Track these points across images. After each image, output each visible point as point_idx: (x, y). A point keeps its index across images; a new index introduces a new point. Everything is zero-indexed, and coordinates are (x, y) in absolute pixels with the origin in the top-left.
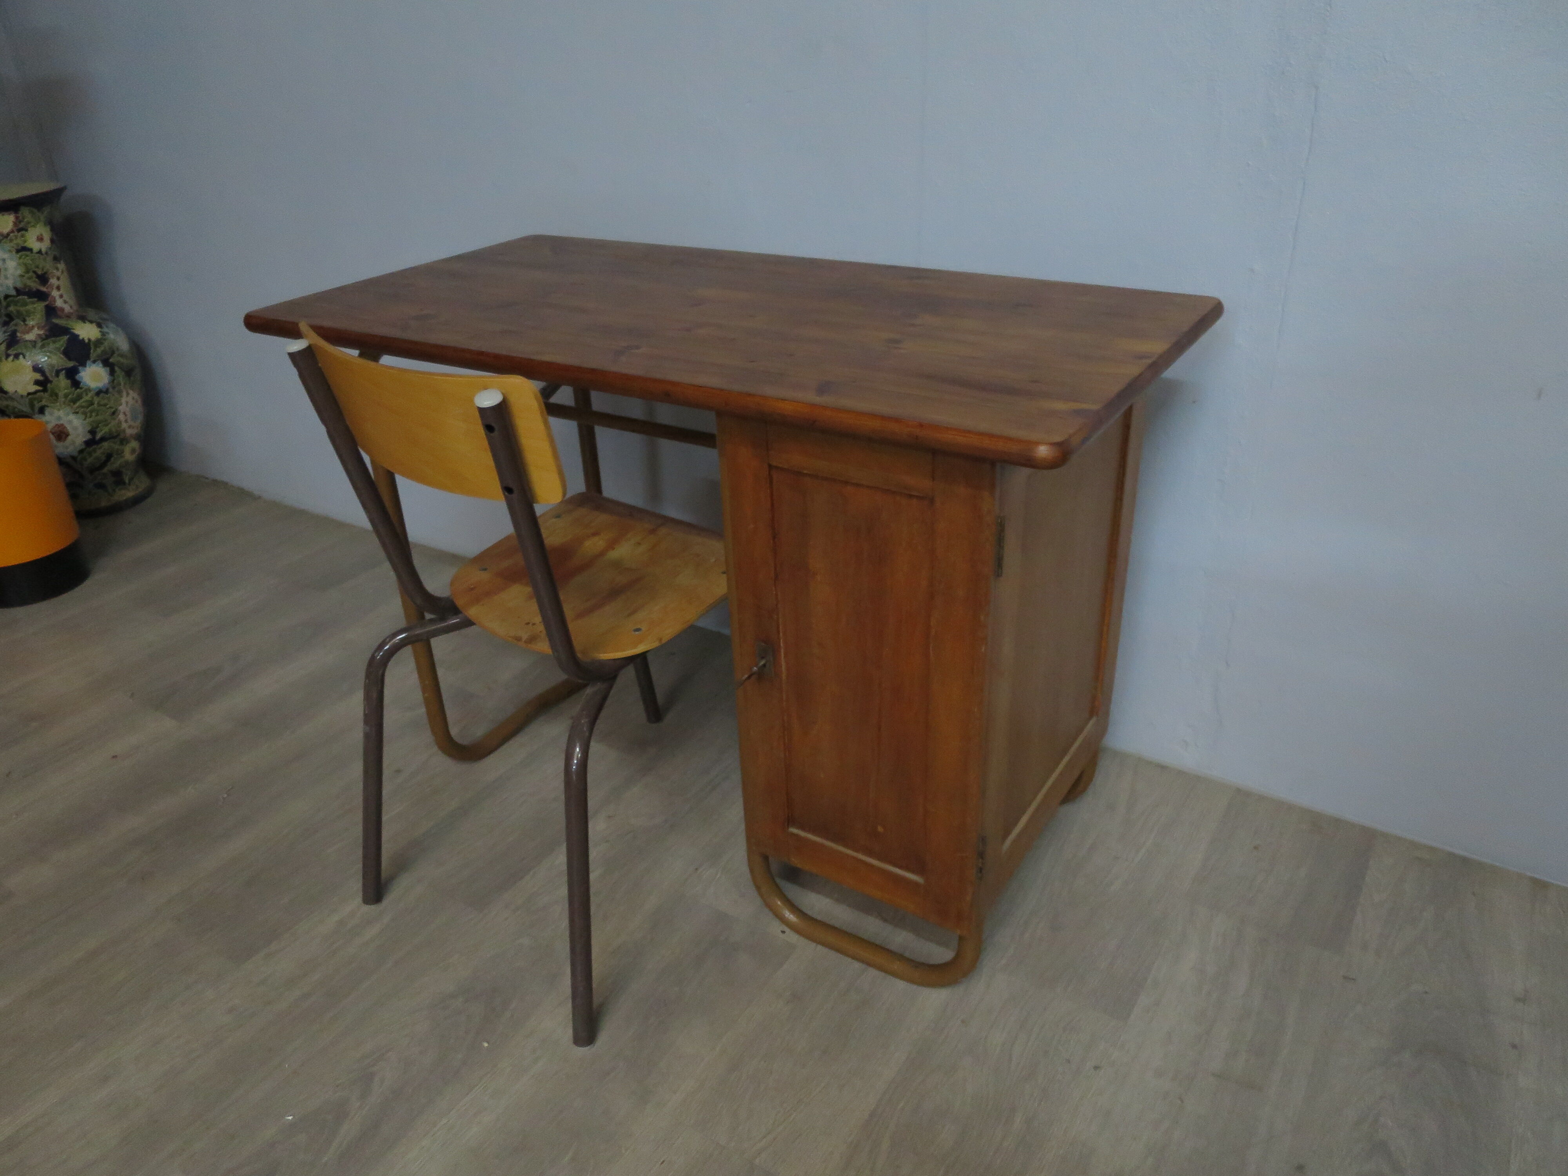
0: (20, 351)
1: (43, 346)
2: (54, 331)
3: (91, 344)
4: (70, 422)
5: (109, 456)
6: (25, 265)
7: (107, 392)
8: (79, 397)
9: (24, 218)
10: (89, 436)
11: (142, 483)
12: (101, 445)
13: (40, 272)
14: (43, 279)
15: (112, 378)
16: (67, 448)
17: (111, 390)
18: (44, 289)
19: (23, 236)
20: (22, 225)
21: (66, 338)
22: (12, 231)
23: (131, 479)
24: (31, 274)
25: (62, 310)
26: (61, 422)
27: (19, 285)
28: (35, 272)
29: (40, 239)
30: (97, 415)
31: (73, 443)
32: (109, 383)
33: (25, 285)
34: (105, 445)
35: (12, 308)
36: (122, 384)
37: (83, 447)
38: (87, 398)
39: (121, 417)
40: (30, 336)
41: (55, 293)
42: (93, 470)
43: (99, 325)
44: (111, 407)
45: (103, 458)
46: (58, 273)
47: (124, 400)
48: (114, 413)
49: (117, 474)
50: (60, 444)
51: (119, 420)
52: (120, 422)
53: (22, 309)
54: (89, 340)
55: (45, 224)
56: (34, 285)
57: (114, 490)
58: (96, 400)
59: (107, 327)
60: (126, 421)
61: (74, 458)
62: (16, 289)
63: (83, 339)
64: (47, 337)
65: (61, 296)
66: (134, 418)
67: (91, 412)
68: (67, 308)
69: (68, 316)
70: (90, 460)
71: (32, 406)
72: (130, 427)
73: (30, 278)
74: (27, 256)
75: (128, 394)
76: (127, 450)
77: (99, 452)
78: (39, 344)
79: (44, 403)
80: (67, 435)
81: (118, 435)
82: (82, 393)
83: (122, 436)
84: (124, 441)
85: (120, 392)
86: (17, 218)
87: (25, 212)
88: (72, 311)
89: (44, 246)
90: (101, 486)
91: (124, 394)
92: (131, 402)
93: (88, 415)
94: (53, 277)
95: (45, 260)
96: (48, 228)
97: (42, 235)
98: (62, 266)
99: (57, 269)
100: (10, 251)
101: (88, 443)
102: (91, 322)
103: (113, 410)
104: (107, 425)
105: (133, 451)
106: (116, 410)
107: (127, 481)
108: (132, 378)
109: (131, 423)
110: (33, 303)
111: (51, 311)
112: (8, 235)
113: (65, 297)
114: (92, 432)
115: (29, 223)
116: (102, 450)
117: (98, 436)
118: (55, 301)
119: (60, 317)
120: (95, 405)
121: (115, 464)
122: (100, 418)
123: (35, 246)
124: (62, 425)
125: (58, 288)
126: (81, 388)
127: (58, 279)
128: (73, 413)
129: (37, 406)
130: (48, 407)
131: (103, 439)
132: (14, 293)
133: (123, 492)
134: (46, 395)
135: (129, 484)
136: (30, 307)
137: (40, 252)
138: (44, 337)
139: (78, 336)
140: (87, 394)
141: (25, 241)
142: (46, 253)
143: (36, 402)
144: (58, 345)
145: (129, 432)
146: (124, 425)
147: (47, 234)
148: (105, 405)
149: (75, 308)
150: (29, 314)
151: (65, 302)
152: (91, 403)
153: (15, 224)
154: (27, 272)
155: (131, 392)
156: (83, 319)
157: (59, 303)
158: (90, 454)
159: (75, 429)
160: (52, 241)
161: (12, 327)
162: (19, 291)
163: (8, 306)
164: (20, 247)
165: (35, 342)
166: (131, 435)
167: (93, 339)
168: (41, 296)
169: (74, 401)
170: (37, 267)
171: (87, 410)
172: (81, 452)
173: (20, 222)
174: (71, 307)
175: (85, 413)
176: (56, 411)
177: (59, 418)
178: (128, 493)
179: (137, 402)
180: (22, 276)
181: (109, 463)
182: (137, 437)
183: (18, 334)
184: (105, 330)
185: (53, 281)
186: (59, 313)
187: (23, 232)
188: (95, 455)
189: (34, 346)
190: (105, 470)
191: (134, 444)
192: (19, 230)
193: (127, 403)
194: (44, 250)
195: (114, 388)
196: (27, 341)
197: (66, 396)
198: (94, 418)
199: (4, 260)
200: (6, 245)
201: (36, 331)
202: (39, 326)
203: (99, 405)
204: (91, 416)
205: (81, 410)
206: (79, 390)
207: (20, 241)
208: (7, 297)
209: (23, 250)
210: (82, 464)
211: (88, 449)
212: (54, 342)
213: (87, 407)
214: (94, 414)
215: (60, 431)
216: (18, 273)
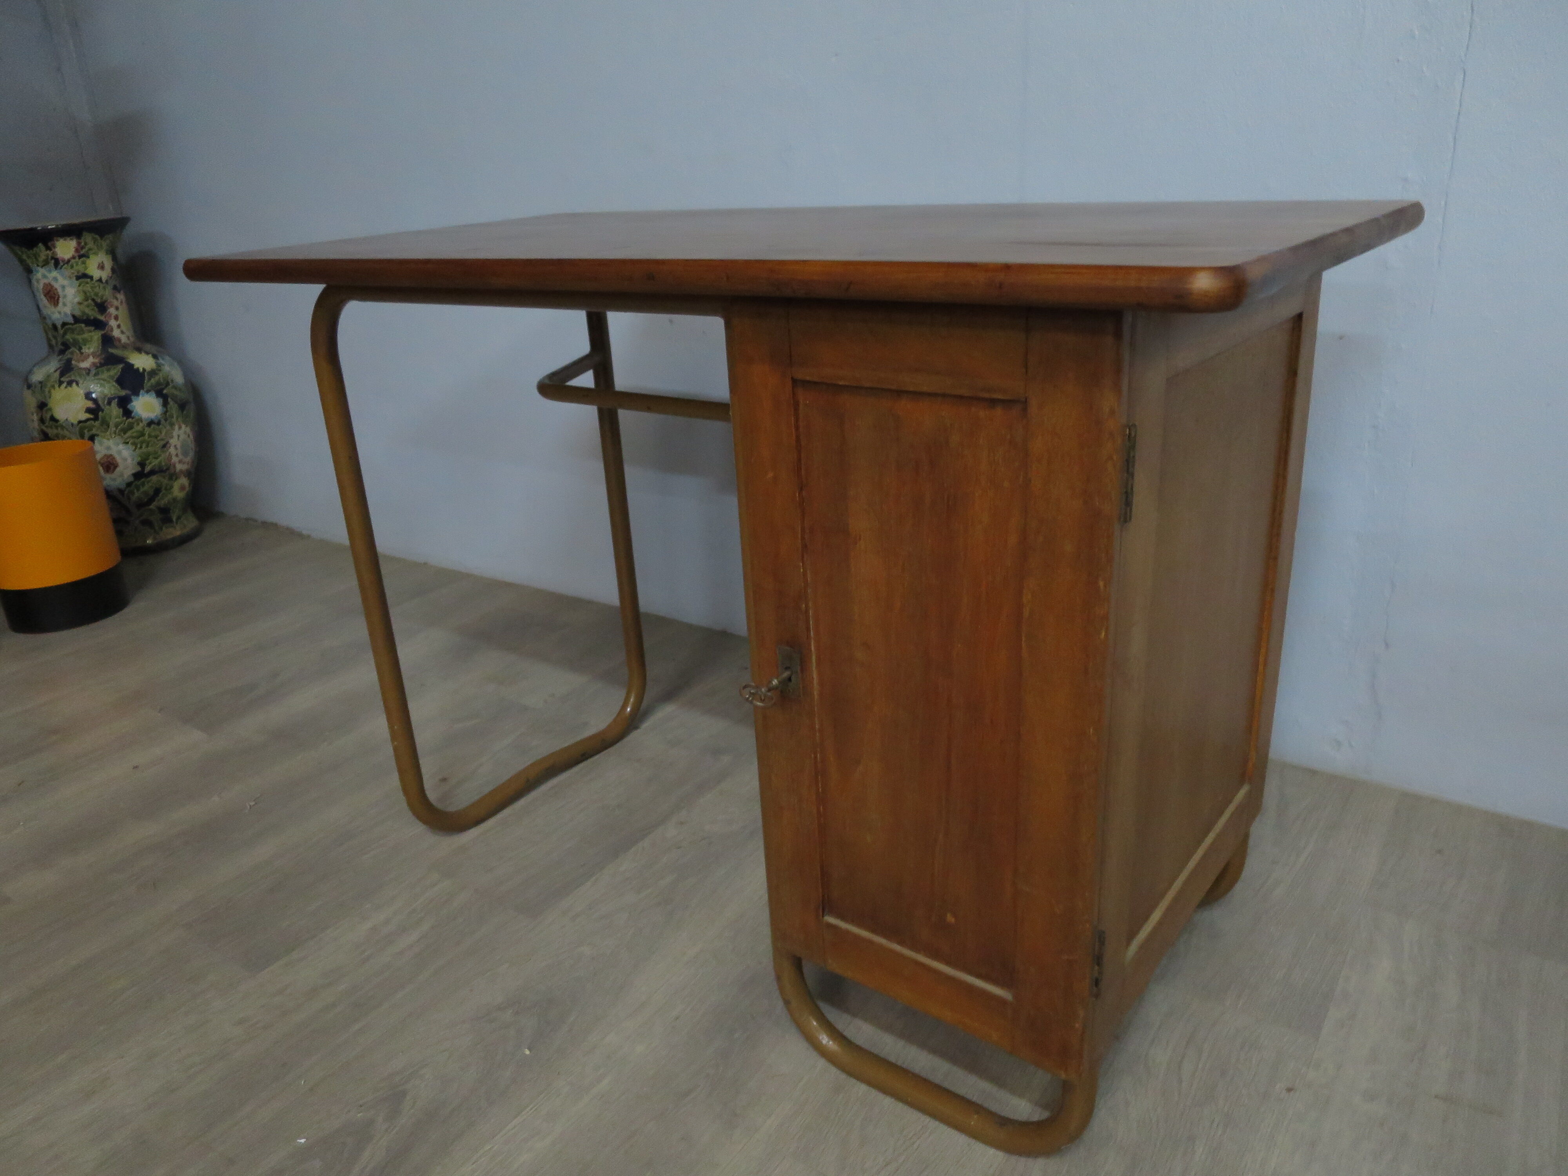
0: (73, 378)
1: (96, 374)
2: (110, 360)
3: (146, 373)
4: (119, 452)
5: (157, 491)
6: (85, 292)
7: (159, 423)
8: (130, 427)
9: (86, 244)
10: (139, 469)
11: (190, 523)
12: (149, 479)
13: (99, 301)
14: (102, 307)
15: (165, 409)
16: (114, 480)
17: (163, 421)
18: (102, 318)
19: (84, 263)
20: (83, 251)
21: (121, 366)
22: (74, 258)
23: (179, 518)
24: (90, 302)
25: (119, 340)
26: (110, 452)
27: (77, 313)
28: (93, 300)
29: (101, 267)
30: (147, 446)
31: (122, 475)
32: (161, 414)
33: (84, 313)
34: (154, 478)
35: (69, 337)
36: (175, 416)
37: (132, 479)
38: (139, 428)
39: (172, 450)
40: (85, 365)
41: (113, 323)
42: (140, 505)
43: (155, 357)
44: (162, 440)
45: (151, 492)
46: (116, 303)
47: (175, 433)
48: (164, 446)
49: (165, 511)
50: (108, 476)
51: (170, 453)
52: (170, 455)
53: (79, 338)
54: (144, 370)
55: (107, 253)
56: (93, 313)
57: (161, 529)
58: (147, 431)
59: (163, 359)
60: (177, 455)
61: (121, 491)
62: (74, 316)
63: (138, 369)
64: (102, 365)
65: (119, 326)
66: (185, 454)
67: (142, 443)
68: (124, 339)
69: (125, 347)
70: (137, 494)
71: (82, 435)
72: (180, 462)
73: (88, 306)
74: (87, 283)
75: (180, 428)
76: (176, 485)
77: (148, 486)
78: (93, 372)
79: (94, 431)
80: (116, 466)
81: (168, 469)
82: (133, 423)
83: (172, 471)
84: (173, 476)
85: (172, 425)
86: (79, 243)
87: (88, 238)
88: (128, 342)
89: (105, 274)
90: (147, 523)
91: (177, 427)
92: (182, 437)
93: (139, 446)
94: (112, 306)
95: (104, 288)
96: (110, 257)
97: (102, 263)
98: (121, 296)
99: (117, 299)
100: (70, 278)
101: (138, 476)
102: (147, 353)
103: (162, 443)
104: (156, 458)
105: (182, 488)
106: (168, 443)
107: (174, 519)
108: (185, 412)
109: (181, 457)
110: (90, 331)
111: (108, 340)
112: (69, 261)
113: (123, 328)
114: (142, 464)
115: (90, 249)
116: (150, 484)
117: (148, 469)
118: (112, 330)
119: (116, 347)
120: (146, 437)
121: (162, 501)
122: (150, 450)
123: (96, 273)
124: (111, 455)
125: (116, 318)
126: (133, 418)
127: (117, 308)
128: (124, 443)
129: (87, 434)
130: (98, 435)
131: (152, 472)
132: (70, 320)
133: (170, 530)
134: (97, 423)
135: (177, 523)
136: (86, 336)
137: (100, 280)
138: (98, 365)
139: (133, 365)
140: (138, 424)
141: (86, 268)
142: (107, 282)
143: (86, 431)
144: (112, 373)
145: (179, 467)
146: (175, 459)
147: (108, 264)
148: (156, 437)
149: (132, 339)
150: (85, 342)
151: (122, 332)
152: (142, 434)
153: (77, 250)
154: (86, 299)
155: (183, 426)
156: (139, 350)
157: (116, 333)
158: (138, 488)
159: (125, 460)
160: (113, 270)
161: (68, 355)
162: (76, 319)
163: (65, 334)
164: (80, 274)
165: (89, 370)
166: (181, 471)
167: (148, 369)
168: (98, 325)
169: (125, 431)
170: (97, 295)
171: (137, 441)
172: (129, 485)
173: (82, 248)
174: (128, 338)
175: (134, 444)
176: (105, 441)
177: (108, 448)
178: (175, 532)
179: (189, 436)
180: (80, 303)
181: (157, 499)
182: (188, 474)
183: (73, 362)
184: (161, 361)
185: (112, 311)
186: (117, 343)
187: (84, 259)
188: (142, 490)
189: (88, 374)
190: (152, 507)
191: (184, 481)
192: (80, 257)
193: (179, 436)
194: (104, 280)
195: (166, 420)
196: (81, 368)
197: (117, 426)
198: (144, 450)
199: (63, 287)
200: (67, 271)
201: (91, 360)
202: (94, 355)
203: (150, 436)
204: (141, 447)
205: (131, 441)
206: (130, 420)
207: (81, 268)
208: (64, 324)
209: (83, 277)
210: (129, 499)
211: (139, 483)
212: (108, 370)
213: (138, 437)
214: (144, 445)
215: (109, 462)
216: (77, 300)
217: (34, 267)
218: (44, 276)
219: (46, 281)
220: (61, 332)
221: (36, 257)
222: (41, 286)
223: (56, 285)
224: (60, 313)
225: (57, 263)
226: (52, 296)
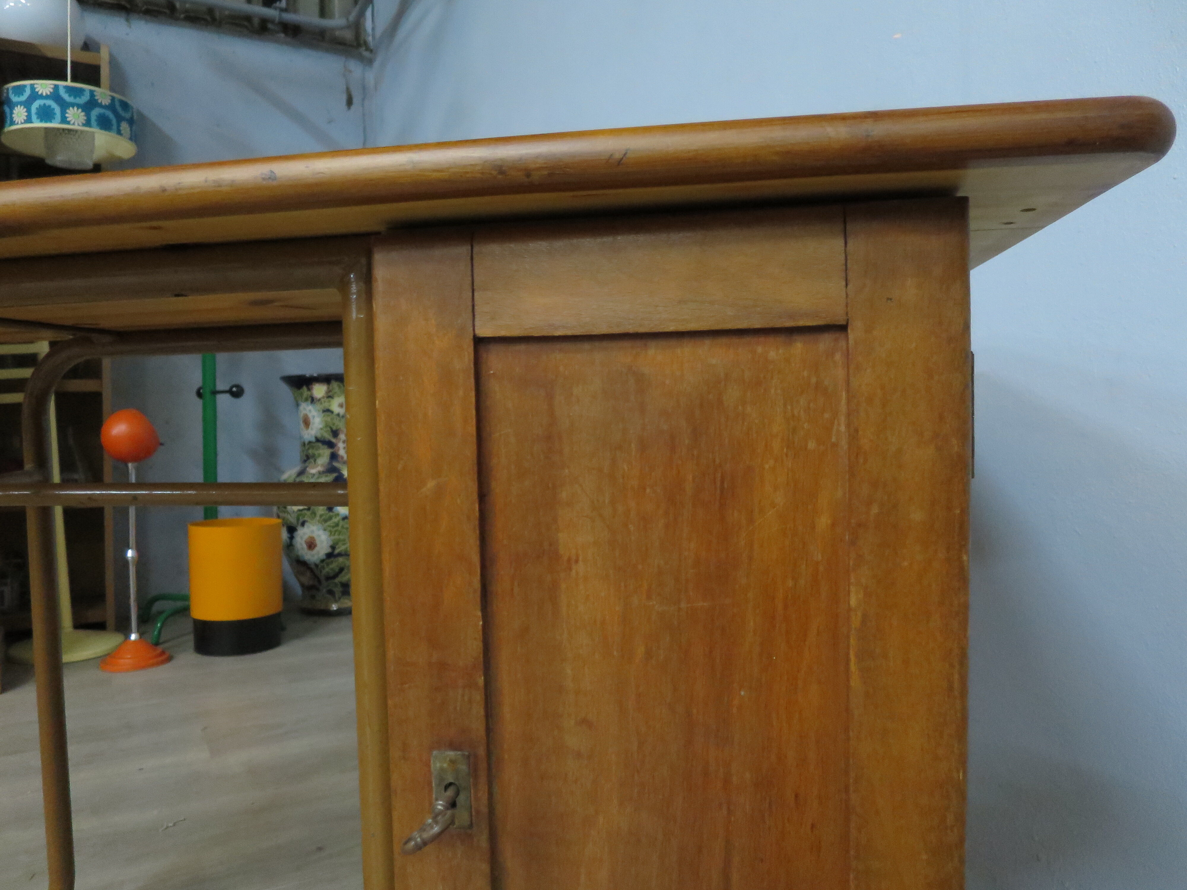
2: (331, 469)
4: (319, 536)
5: (341, 570)
6: (326, 422)
8: (330, 518)
9: (332, 389)
10: (329, 550)
12: (337, 559)
13: (334, 429)
14: (335, 433)
16: (313, 556)
18: (334, 440)
19: (329, 402)
20: (330, 394)
21: (335, 475)
22: (323, 397)
24: (329, 429)
25: (342, 457)
26: (311, 535)
27: (319, 435)
28: (331, 428)
29: (341, 406)
30: (339, 534)
31: (319, 553)
33: (323, 436)
34: (341, 559)
35: (311, 451)
37: (325, 558)
38: (335, 520)
40: (313, 471)
41: (341, 445)
42: (328, 578)
45: (337, 570)
46: (346, 431)
50: (310, 552)
53: (316, 452)
55: (346, 398)
56: (328, 436)
57: (340, 598)
58: (341, 523)
61: (316, 565)
62: (316, 438)
64: (324, 472)
65: (345, 448)
67: (336, 531)
69: (345, 463)
70: (327, 570)
71: (298, 519)
73: (326, 431)
74: (329, 416)
77: (334, 565)
79: (306, 519)
80: (315, 546)
81: (351, 554)
82: (333, 516)
86: (328, 388)
87: (334, 385)
89: (342, 411)
90: (331, 592)
93: (333, 533)
95: (340, 420)
97: (342, 403)
100: (319, 411)
101: (330, 555)
104: (344, 544)
110: (324, 449)
111: (334, 456)
112: (319, 400)
114: (333, 547)
115: (335, 393)
116: (337, 564)
117: (337, 551)
118: (339, 450)
119: (338, 462)
120: (339, 527)
121: (344, 577)
122: (342, 537)
123: (336, 410)
124: (313, 537)
128: (323, 530)
129: (301, 520)
131: (340, 555)
132: (313, 440)
133: (346, 601)
134: (308, 513)
136: (321, 451)
137: (338, 415)
140: (336, 517)
141: (330, 406)
150: (319, 455)
152: (337, 525)
153: (326, 393)
154: (326, 427)
158: (328, 565)
159: (322, 542)
161: (307, 464)
162: (318, 440)
163: (309, 449)
164: (326, 409)
165: (314, 475)
168: (330, 445)
169: (326, 521)
170: (334, 424)
171: (333, 530)
172: (322, 561)
175: (331, 532)
177: (313, 532)
180: (321, 429)
181: (340, 576)
183: (308, 469)
185: (342, 436)
186: (340, 459)
187: (330, 399)
188: (331, 566)
190: (337, 580)
192: (328, 397)
194: (341, 414)
197: (321, 516)
198: (336, 537)
199: (314, 417)
200: (319, 407)
201: (320, 469)
202: (322, 465)
203: (343, 527)
204: (335, 534)
205: (329, 528)
206: (331, 514)
207: (326, 405)
208: (310, 442)
209: (328, 411)
210: (321, 572)
211: (328, 561)
212: (327, 476)
213: (333, 527)
214: (337, 533)
215: (312, 542)
216: (321, 426)
217: (300, 402)
218: (305, 409)
219: (305, 412)
220: (307, 448)
221: (302, 394)
222: (302, 414)
223: (310, 415)
224: (308, 434)
225: (313, 400)
226: (307, 423)
